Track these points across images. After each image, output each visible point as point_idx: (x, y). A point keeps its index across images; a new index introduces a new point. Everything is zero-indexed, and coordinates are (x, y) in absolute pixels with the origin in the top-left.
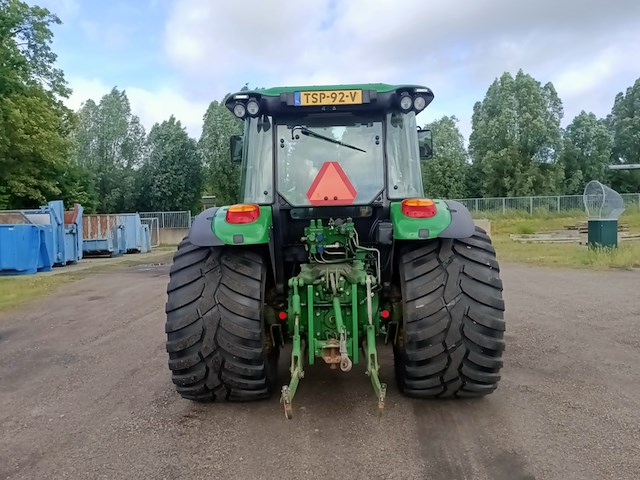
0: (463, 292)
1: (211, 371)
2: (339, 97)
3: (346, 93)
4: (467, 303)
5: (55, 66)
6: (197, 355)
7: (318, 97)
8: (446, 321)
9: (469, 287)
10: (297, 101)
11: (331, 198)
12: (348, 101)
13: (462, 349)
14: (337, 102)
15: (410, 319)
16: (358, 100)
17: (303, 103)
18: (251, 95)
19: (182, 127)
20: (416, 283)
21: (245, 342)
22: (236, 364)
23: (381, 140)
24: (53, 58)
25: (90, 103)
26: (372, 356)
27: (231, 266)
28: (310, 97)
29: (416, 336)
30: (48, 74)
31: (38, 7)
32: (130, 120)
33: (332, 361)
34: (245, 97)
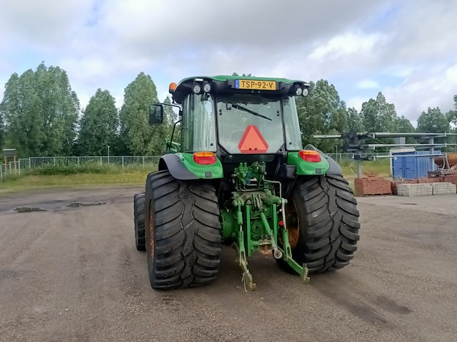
0: (339, 207)
1: (188, 265)
2: (263, 85)
3: (267, 83)
4: (341, 213)
6: (179, 255)
7: (250, 84)
8: (331, 224)
9: (341, 203)
10: (237, 86)
11: (253, 149)
12: (268, 88)
13: (339, 241)
14: (261, 88)
15: (310, 224)
16: (274, 88)
17: (241, 87)
18: (206, 79)
20: (312, 202)
21: (211, 244)
22: (205, 260)
23: (280, 113)
26: (288, 248)
27: (197, 193)
28: (245, 83)
29: (314, 234)
33: (266, 253)
34: (201, 80)
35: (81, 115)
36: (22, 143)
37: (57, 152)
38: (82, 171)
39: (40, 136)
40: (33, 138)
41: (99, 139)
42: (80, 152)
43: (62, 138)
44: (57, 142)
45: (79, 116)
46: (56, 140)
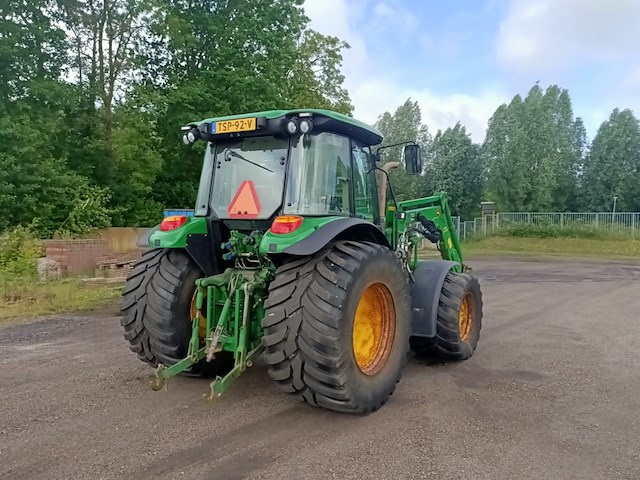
1: (144, 345)
2: (241, 124)
3: (246, 121)
5: (343, 86)
6: (134, 331)
7: (227, 126)
10: (213, 130)
11: (243, 212)
12: (246, 128)
16: (253, 128)
17: (218, 132)
19: (467, 133)
20: (276, 293)
21: (160, 326)
24: (341, 80)
25: (387, 115)
28: (222, 126)
30: (336, 94)
31: (329, 37)
32: (419, 128)
35: (585, 151)
36: (501, 194)
37: (544, 206)
38: (566, 234)
39: (522, 185)
40: (514, 188)
41: (608, 186)
42: (579, 206)
43: (550, 186)
44: (543, 193)
45: (583, 153)
46: (542, 189)
